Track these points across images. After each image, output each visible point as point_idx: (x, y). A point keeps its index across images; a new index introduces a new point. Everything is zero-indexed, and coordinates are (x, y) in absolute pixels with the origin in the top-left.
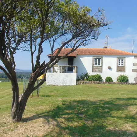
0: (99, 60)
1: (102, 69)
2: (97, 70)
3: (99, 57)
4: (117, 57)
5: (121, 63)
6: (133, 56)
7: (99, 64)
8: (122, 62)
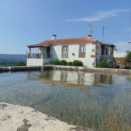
0: (66, 48)
1: (68, 55)
2: (65, 56)
3: (66, 45)
4: (79, 45)
5: (82, 50)
6: (92, 43)
7: (66, 51)
8: (84, 49)
